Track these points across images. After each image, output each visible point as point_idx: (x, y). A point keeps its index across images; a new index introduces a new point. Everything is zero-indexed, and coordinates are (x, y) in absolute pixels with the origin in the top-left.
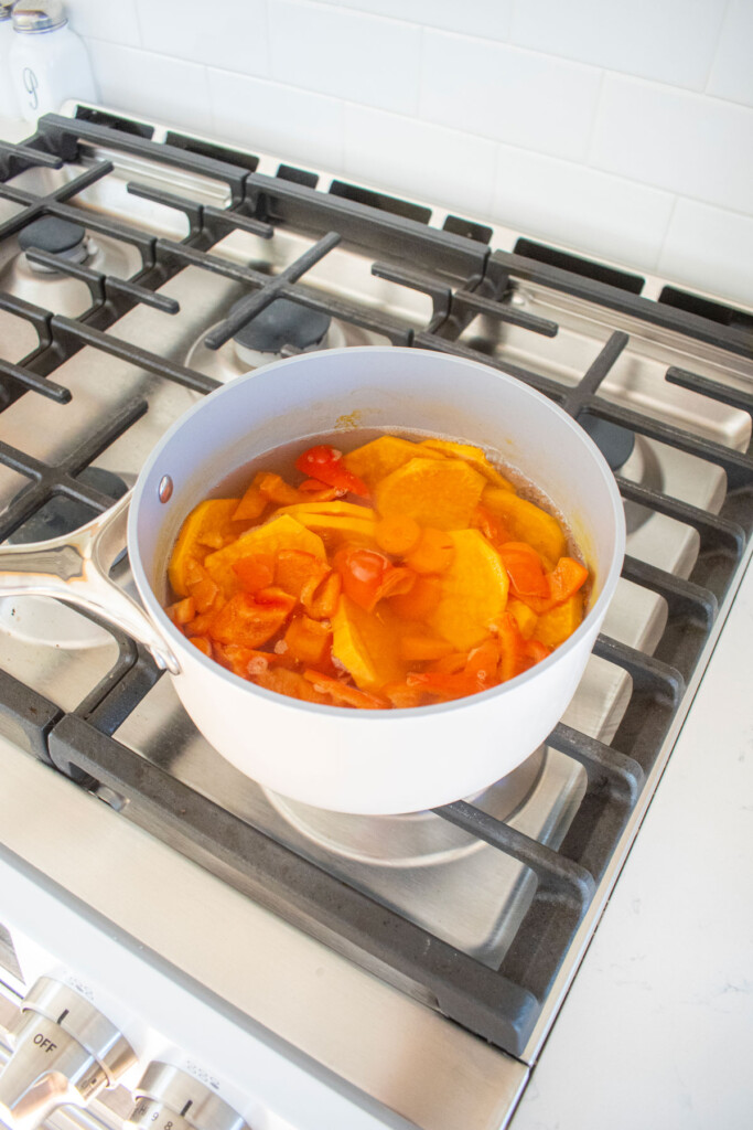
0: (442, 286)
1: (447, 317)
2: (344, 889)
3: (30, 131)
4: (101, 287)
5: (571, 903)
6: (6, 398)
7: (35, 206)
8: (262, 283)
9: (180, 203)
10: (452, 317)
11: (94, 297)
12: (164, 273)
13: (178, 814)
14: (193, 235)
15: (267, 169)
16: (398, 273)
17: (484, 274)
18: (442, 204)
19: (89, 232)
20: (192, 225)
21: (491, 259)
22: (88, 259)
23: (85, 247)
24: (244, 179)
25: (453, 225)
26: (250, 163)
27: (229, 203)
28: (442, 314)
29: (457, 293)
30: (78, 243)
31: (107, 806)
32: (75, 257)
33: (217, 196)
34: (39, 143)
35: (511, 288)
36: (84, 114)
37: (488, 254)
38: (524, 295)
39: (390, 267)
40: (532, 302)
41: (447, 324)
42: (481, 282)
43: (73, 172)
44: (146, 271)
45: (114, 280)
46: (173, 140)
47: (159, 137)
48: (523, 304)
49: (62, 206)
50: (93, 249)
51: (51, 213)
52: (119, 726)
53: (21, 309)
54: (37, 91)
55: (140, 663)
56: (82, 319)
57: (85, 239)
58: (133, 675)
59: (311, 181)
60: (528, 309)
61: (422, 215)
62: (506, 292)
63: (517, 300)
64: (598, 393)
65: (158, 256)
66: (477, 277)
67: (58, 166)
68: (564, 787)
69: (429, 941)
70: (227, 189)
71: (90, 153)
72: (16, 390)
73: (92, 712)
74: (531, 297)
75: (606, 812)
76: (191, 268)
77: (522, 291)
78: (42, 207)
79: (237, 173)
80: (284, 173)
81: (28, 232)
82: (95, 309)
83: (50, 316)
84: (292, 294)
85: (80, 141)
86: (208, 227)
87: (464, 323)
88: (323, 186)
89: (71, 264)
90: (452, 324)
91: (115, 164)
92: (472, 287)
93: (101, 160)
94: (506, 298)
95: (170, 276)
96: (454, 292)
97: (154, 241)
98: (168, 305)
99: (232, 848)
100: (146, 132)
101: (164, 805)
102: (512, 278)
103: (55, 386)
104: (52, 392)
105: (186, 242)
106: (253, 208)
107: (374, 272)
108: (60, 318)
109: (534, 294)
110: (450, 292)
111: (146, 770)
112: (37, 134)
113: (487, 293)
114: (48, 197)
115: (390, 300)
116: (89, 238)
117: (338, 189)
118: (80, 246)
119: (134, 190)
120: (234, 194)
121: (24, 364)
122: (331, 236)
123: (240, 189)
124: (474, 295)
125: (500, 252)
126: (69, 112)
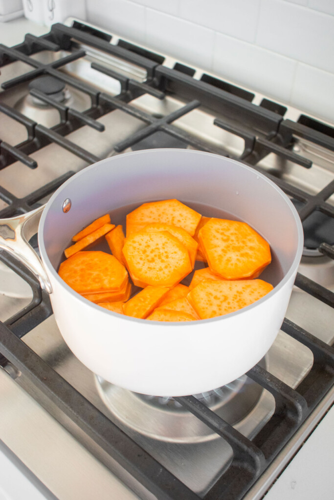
0: (250, 135)
1: (251, 152)
2: (121, 434)
3: (47, 31)
4: (66, 114)
5: (250, 469)
6: (4, 163)
7: (40, 69)
8: (152, 122)
9: (117, 76)
10: (254, 153)
11: (62, 118)
12: (102, 112)
13: (42, 379)
14: (122, 94)
15: (169, 64)
16: (228, 125)
17: (278, 131)
18: (261, 91)
19: (67, 86)
20: (122, 88)
21: (282, 123)
22: (64, 101)
23: (64, 94)
24: (155, 67)
25: (265, 104)
26: (160, 60)
27: (145, 80)
28: (249, 150)
29: (259, 139)
30: (60, 92)
31: (8, 375)
32: (58, 98)
33: (139, 75)
34: (49, 37)
35: (294, 141)
36: (77, 25)
37: (282, 120)
38: (300, 146)
39: (223, 121)
40: (304, 150)
41: (252, 155)
42: (275, 136)
43: (65, 54)
44: (92, 109)
45: (73, 111)
46: (121, 43)
47: (114, 42)
48: (299, 151)
49: (54, 70)
50: (68, 96)
51: (48, 74)
52: (24, 335)
53: (22, 120)
54: (55, 10)
55: (42, 304)
56: (53, 129)
57: (64, 90)
58: (37, 309)
59: (191, 72)
60: (301, 154)
61: (250, 97)
62: (290, 144)
63: (296, 148)
64: (327, 202)
65: (100, 102)
66: (274, 133)
67: (57, 50)
68: (267, 415)
69: (161, 470)
70: (145, 72)
71: (76, 46)
72: (10, 159)
73: (11, 324)
74: (304, 148)
75: (282, 424)
76: (117, 111)
77: (300, 144)
78: (44, 70)
79: (151, 64)
80: (178, 67)
81: (35, 82)
82: (61, 125)
83: (35, 124)
84: (167, 129)
85: (73, 40)
86: (130, 90)
87: (261, 156)
88: (197, 76)
89: (55, 101)
90: (254, 156)
91: (88, 53)
92: (270, 138)
93: (81, 50)
94: (290, 148)
95: (105, 113)
96: (257, 138)
97: (99, 94)
98: (98, 127)
99: (66, 401)
100: (107, 38)
101: (36, 374)
102: (295, 136)
103: (30, 160)
104: (27, 162)
105: (117, 97)
106: (157, 83)
107: (215, 123)
108: (40, 126)
109: (306, 146)
110: (255, 139)
111: (30, 355)
112: (50, 33)
113: (278, 142)
114: (48, 66)
115: (229, 143)
116: (67, 89)
117: (206, 78)
118: (61, 93)
119: (95, 66)
120: (148, 75)
121: (18, 147)
122: (195, 102)
123: (152, 73)
124: (270, 142)
125: (288, 121)
126: (69, 24)
